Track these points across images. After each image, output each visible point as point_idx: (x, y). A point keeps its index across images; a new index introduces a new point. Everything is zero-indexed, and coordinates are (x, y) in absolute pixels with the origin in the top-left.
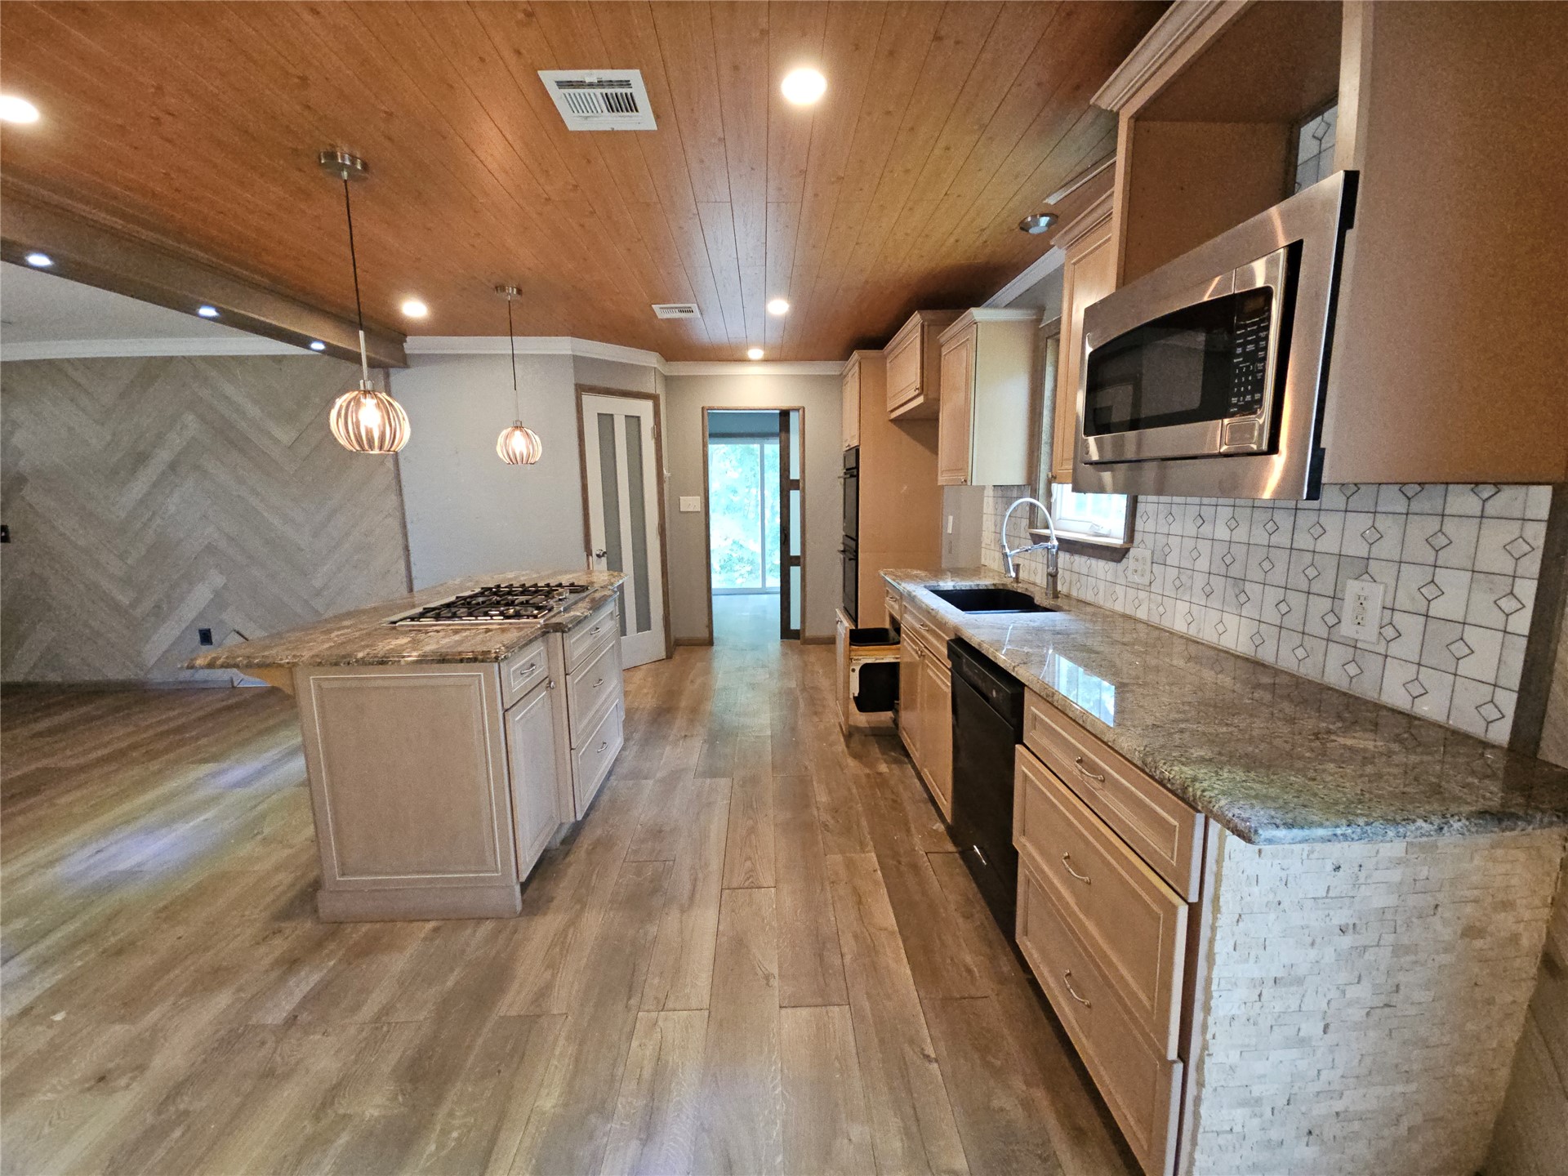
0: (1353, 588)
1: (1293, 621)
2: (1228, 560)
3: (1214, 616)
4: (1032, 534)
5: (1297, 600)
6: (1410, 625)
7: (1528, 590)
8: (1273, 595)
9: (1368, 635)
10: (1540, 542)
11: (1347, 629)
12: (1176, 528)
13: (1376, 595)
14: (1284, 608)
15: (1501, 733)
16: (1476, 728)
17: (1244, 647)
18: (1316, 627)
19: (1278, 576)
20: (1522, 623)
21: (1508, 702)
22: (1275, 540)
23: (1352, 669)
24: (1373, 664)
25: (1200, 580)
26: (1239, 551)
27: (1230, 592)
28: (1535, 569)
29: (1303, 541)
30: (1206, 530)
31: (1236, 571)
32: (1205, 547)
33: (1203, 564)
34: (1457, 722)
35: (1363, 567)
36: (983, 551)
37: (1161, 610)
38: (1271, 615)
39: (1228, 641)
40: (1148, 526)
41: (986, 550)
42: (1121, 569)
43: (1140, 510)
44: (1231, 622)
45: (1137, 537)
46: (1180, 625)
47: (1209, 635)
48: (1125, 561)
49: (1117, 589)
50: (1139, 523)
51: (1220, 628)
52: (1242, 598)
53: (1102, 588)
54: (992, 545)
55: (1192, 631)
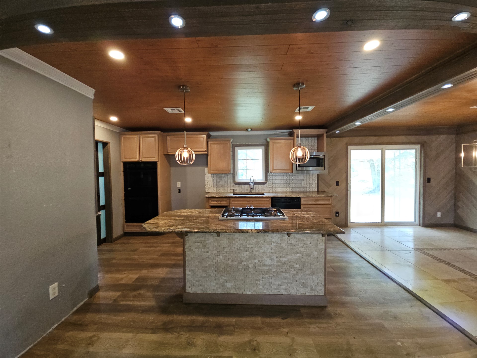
0: (303, 182)
1: (297, 186)
2: (287, 181)
3: (286, 188)
4: (234, 183)
5: (297, 184)
6: (308, 184)
7: (316, 180)
8: (293, 184)
9: (305, 186)
10: (317, 177)
11: (303, 186)
12: (277, 178)
13: (305, 182)
14: (295, 185)
15: (316, 191)
17: (291, 191)
18: (299, 186)
19: (294, 182)
20: (316, 182)
21: (316, 188)
22: (293, 178)
23: (304, 189)
24: (305, 189)
25: (282, 185)
27: (287, 185)
29: (296, 178)
30: (282, 178)
31: (288, 183)
32: (283, 181)
33: (283, 182)
34: (313, 191)
35: (303, 180)
36: (206, 190)
37: (275, 190)
38: (294, 186)
39: (288, 191)
40: (271, 179)
41: (209, 189)
42: (265, 186)
43: (268, 176)
44: (288, 188)
45: (268, 181)
46: (280, 191)
47: (285, 191)
48: (266, 184)
49: (265, 188)
50: (268, 179)
51: (287, 190)
52: (289, 185)
53: (260, 189)
54: (213, 187)
55: (282, 191)
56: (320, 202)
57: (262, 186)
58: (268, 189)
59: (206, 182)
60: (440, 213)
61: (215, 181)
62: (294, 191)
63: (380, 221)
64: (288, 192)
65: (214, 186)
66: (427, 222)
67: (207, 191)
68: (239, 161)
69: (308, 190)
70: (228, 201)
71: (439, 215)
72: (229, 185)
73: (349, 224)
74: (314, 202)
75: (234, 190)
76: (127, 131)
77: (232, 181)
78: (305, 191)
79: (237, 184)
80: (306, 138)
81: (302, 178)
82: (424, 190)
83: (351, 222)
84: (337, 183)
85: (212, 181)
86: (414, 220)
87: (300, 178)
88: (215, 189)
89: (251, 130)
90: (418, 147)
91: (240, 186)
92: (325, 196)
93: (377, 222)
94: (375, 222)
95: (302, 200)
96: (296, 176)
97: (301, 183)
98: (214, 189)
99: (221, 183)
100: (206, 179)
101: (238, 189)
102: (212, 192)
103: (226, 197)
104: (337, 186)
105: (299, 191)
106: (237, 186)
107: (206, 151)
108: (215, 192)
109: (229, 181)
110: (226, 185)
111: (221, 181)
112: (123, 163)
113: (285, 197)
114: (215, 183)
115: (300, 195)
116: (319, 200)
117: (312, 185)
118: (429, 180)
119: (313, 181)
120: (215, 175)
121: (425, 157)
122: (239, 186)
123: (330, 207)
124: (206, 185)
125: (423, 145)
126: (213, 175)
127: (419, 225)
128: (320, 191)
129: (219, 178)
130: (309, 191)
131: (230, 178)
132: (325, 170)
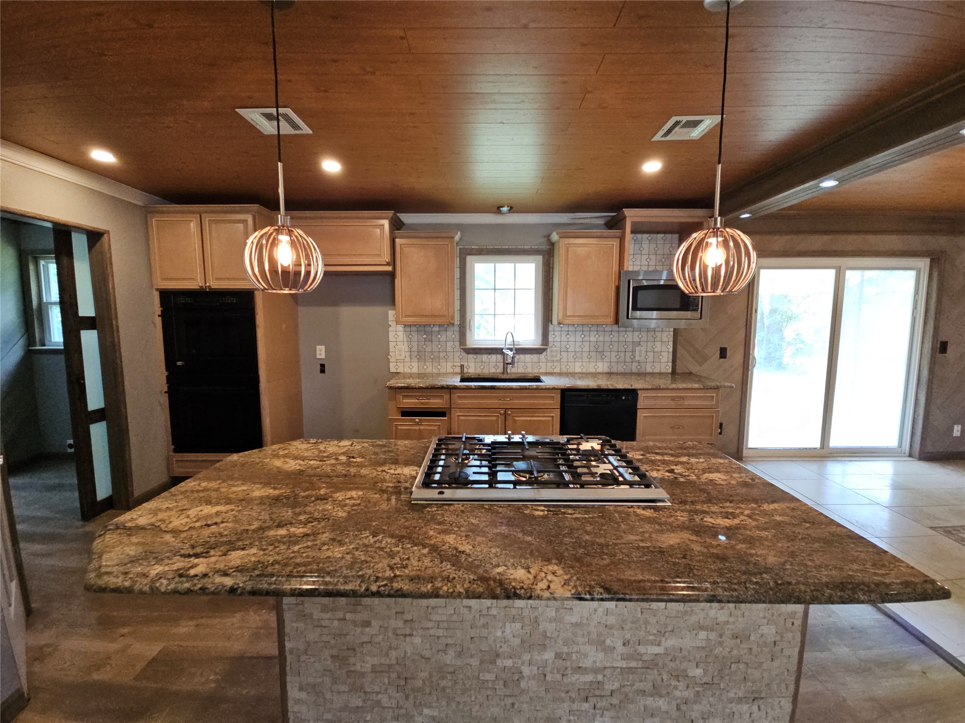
0: (638, 349)
1: (622, 359)
2: (597, 346)
3: (594, 364)
4: (463, 349)
5: (622, 354)
6: (651, 355)
7: (671, 344)
8: (613, 354)
9: (642, 359)
10: (672, 335)
11: (637, 358)
12: (572, 339)
13: (643, 349)
14: (618, 357)
15: (670, 370)
16: (666, 371)
17: (606, 370)
18: (628, 360)
19: (615, 349)
20: (671, 350)
21: (670, 364)
22: (613, 339)
23: (639, 367)
24: (643, 365)
25: (585, 355)
26: (601, 344)
27: (599, 356)
28: (672, 340)
29: (622, 339)
30: (587, 338)
31: (600, 349)
32: (586, 344)
33: (586, 349)
34: (662, 371)
35: (639, 344)
36: (391, 365)
37: (568, 367)
38: (614, 359)
39: (600, 370)
40: (557, 339)
41: (398, 364)
42: (542, 356)
43: (551, 334)
44: (600, 364)
45: (551, 344)
46: (578, 370)
47: (592, 370)
48: (545, 353)
49: (541, 364)
50: (550, 339)
51: (596, 367)
52: (603, 357)
53: (529, 365)
54: (408, 359)
55: (584, 371)
56: (686, 403)
57: (535, 357)
58: (549, 364)
59: (392, 345)
60: (960, 426)
61: (415, 344)
62: (614, 370)
63: (817, 445)
64: (599, 373)
65: (411, 356)
66: (930, 448)
67: (393, 370)
68: (477, 292)
69: (649, 370)
70: (446, 397)
71: (957, 431)
72: (451, 355)
73: (745, 453)
74: (672, 403)
75: (462, 366)
76: (165, 204)
77: (458, 344)
78: (643, 370)
79: (471, 351)
80: (652, 235)
81: (636, 339)
82: (931, 371)
83: (749, 446)
84: (723, 353)
85: (405, 343)
86: (899, 443)
87: (629, 339)
88: (415, 364)
89: (509, 210)
90: (924, 264)
91: (479, 356)
92: (702, 387)
93: (810, 449)
94: (806, 448)
95: (641, 395)
96: (621, 334)
97: (633, 351)
98: (413, 364)
99: (429, 349)
100: (391, 338)
101: (472, 365)
102: (407, 370)
103: (442, 388)
104: (722, 360)
105: (628, 371)
106: (470, 356)
107: (388, 264)
108: (415, 370)
109: (450, 344)
110: (442, 355)
111: (430, 343)
112: (158, 293)
113: (597, 388)
114: (415, 349)
115: (636, 385)
116: (683, 398)
117: (661, 357)
118: (943, 347)
119: (664, 347)
120: (414, 329)
121: (940, 290)
122: (475, 357)
123: (713, 416)
124: (391, 354)
125: (937, 260)
126: (408, 329)
127: (910, 455)
128: (678, 371)
129: (425, 336)
130: (651, 371)
131: (453, 336)
132: (701, 318)
